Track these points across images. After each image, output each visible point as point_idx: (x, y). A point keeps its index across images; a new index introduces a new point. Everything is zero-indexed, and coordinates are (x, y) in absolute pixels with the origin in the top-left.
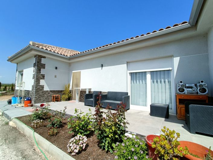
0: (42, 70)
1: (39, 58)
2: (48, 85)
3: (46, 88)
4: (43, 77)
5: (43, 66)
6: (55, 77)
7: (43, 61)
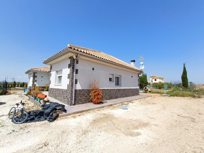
0: (35, 78)
1: (34, 73)
2: (38, 84)
3: (37, 86)
4: (36, 81)
5: (36, 77)
6: (42, 81)
7: (36, 75)
